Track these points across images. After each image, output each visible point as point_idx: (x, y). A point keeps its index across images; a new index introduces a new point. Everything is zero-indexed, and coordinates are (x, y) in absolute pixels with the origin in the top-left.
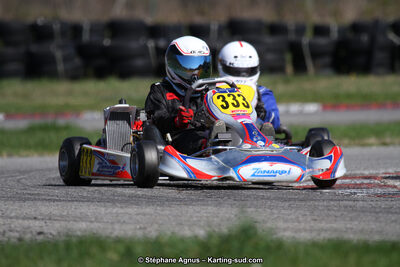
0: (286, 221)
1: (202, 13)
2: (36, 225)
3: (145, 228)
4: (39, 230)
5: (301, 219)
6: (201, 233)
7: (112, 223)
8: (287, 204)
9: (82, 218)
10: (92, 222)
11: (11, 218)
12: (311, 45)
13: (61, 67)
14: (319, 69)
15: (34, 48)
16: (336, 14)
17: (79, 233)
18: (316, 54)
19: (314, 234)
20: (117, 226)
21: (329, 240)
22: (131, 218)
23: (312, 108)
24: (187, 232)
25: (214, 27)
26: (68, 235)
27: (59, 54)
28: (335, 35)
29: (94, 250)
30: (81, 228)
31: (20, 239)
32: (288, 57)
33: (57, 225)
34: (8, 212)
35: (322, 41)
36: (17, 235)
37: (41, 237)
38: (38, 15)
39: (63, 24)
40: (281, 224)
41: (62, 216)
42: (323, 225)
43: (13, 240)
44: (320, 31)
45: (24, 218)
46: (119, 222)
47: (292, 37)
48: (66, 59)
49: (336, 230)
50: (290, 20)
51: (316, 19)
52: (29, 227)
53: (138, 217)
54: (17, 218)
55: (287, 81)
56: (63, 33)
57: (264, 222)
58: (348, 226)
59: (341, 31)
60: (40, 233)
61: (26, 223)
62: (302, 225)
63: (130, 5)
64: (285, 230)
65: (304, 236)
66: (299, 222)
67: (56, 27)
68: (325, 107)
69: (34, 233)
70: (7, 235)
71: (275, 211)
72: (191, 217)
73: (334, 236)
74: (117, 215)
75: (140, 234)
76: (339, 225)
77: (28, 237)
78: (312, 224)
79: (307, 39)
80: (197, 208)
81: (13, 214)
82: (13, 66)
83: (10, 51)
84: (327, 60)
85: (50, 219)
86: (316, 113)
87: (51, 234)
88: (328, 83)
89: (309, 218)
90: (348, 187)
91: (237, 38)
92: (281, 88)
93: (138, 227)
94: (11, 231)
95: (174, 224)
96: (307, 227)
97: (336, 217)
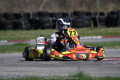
0: (92, 71)
1: (66, 9)
2: (17, 74)
3: (50, 74)
5: (97, 71)
6: (67, 75)
7: (40, 73)
8: (92, 66)
9: (31, 71)
10: (34, 72)
11: (10, 72)
12: (98, 18)
13: (24, 26)
14: (101, 25)
15: (16, 21)
16: (106, 9)
17: (30, 76)
18: (100, 21)
19: (101, 75)
20: (41, 74)
21: (105, 77)
22: (45, 71)
23: (99, 37)
24: (62, 75)
25: (70, 13)
26: (27, 77)
27: (23, 22)
28: (106, 15)
30: (30, 74)
31: (13, 78)
32: (92, 22)
33: (23, 74)
34: (9, 70)
35: (102, 17)
36: (11, 77)
38: (17, 11)
39: (24, 13)
40: (91, 72)
41: (25, 71)
42: (103, 72)
43: (11, 78)
44: (102, 14)
46: (42, 72)
47: (93, 16)
48: (25, 24)
49: (107, 74)
50: (93, 11)
51: (100, 11)
53: (48, 71)
54: (11, 71)
55: (92, 29)
56: (24, 16)
57: (86, 72)
58: (111, 73)
59: (108, 14)
60: (18, 76)
61: (14, 73)
62: (97, 72)
63: (44, 7)
64: (92, 74)
65: (98, 76)
66: (96, 72)
67: (22, 14)
68: (103, 37)
70: (8, 77)
71: (89, 68)
72: (64, 70)
73: (107, 76)
75: (48, 76)
76: (108, 72)
77: (15, 77)
80: (66, 68)
82: (9, 26)
83: (9, 21)
84: (104, 23)
85: (21, 72)
86: (101, 38)
87: (22, 76)
88: (104, 30)
89: (99, 70)
90: (111, 61)
91: (77, 17)
92: (90, 31)
93: (48, 74)
94: (10, 75)
95: (59, 72)
96: (99, 73)
97: (107, 70)
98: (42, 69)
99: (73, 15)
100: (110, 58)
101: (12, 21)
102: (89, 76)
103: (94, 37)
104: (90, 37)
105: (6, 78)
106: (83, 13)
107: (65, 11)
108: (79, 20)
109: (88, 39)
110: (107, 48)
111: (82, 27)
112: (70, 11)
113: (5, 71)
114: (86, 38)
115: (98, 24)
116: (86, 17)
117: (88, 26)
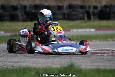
1: (61, 2)
2: (12, 64)
3: (43, 65)
4: (12, 65)
6: (59, 66)
7: (33, 63)
8: (84, 58)
9: (25, 62)
10: (28, 63)
11: (4, 62)
12: (92, 12)
13: (20, 18)
14: (95, 18)
15: (13, 12)
16: (100, 3)
17: (24, 66)
18: (94, 14)
19: (92, 67)
20: (35, 64)
21: (96, 69)
22: (39, 62)
23: (93, 30)
25: (65, 6)
26: (20, 67)
27: (20, 14)
28: (99, 9)
29: (28, 71)
30: (24, 65)
31: (7, 68)
32: (86, 15)
33: (18, 64)
35: (96, 11)
36: (6, 67)
37: (13, 68)
38: (14, 3)
39: (21, 5)
41: (19, 61)
42: (94, 64)
44: (95, 7)
45: (8, 62)
46: (35, 63)
47: (87, 9)
48: (22, 16)
49: (98, 66)
50: (87, 4)
51: (94, 4)
52: (10, 65)
53: (41, 62)
54: (6, 62)
55: (85, 22)
56: (21, 8)
57: (77, 63)
58: (102, 64)
59: (101, 8)
60: (13, 66)
61: (9, 63)
62: (88, 64)
64: (83, 65)
65: (89, 67)
66: (87, 63)
67: (19, 6)
68: (96, 30)
69: (11, 66)
71: (81, 60)
72: (56, 62)
73: (97, 67)
74: (35, 61)
75: (41, 67)
76: (99, 64)
77: (9, 67)
79: (91, 10)
80: (58, 59)
81: (5, 61)
82: (6, 18)
83: (6, 13)
84: (97, 16)
85: (16, 62)
86: (94, 31)
87: (16, 67)
88: (97, 23)
89: (90, 62)
90: (102, 53)
91: (71, 10)
92: (84, 24)
93: (41, 65)
94: (4, 66)
95: (51, 64)
96: (90, 65)
97: (98, 62)
98: (36, 60)
99: (68, 8)
100: (101, 50)
101: (9, 13)
102: (80, 68)
103: (88, 30)
104: (83, 30)
105: (1, 68)
106: (77, 6)
107: (60, 4)
108: (73, 13)
109: (81, 32)
110: (100, 41)
111: (76, 20)
112: (65, 4)
114: (80, 30)
115: (92, 17)
116: (80, 10)
117: (82, 19)
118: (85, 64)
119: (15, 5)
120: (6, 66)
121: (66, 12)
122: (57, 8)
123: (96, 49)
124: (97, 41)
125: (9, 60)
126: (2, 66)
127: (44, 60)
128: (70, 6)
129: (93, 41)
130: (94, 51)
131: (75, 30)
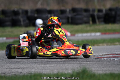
0: (94, 68)
1: (64, 6)
2: (20, 71)
7: (42, 69)
8: (94, 63)
9: (33, 68)
10: (36, 69)
11: (12, 69)
12: (97, 15)
13: (22, 23)
14: (100, 22)
15: (14, 18)
16: (104, 6)
18: (99, 18)
19: (103, 72)
20: (44, 70)
22: (47, 68)
25: (68, 10)
27: (22, 19)
28: (104, 12)
30: (33, 71)
31: (15, 75)
32: (91, 19)
33: (26, 70)
34: (11, 67)
35: (100, 14)
37: (21, 74)
39: (22, 10)
41: (27, 68)
42: (106, 69)
43: (13, 75)
44: (100, 11)
46: (44, 69)
47: (91, 13)
48: (24, 21)
50: (91, 8)
51: (98, 7)
53: (50, 68)
54: (14, 68)
55: (90, 26)
56: (22, 13)
57: (88, 68)
58: (113, 69)
59: (106, 11)
60: (21, 73)
61: (16, 70)
63: (42, 4)
64: (95, 71)
65: (101, 72)
66: (98, 68)
67: (20, 11)
69: (19, 73)
70: (11, 74)
71: (91, 65)
72: (66, 67)
75: (51, 72)
76: (111, 69)
77: (17, 74)
78: (102, 68)
79: (96, 13)
81: (12, 67)
82: (8, 23)
83: (7, 19)
84: (102, 19)
85: (23, 69)
86: (99, 35)
87: (24, 73)
88: (103, 26)
91: (75, 14)
92: (89, 28)
93: (50, 70)
94: (12, 72)
95: (61, 69)
96: (101, 69)
97: (109, 66)
98: (44, 66)
99: (71, 12)
100: (111, 54)
101: (11, 18)
103: (93, 34)
104: (89, 34)
105: (9, 75)
106: (81, 10)
107: (63, 8)
109: (87, 36)
110: (107, 45)
111: (81, 24)
112: (68, 8)
113: (7, 68)
114: (85, 35)
115: (97, 20)
116: (85, 14)
117: (87, 22)
118: (96, 69)
119: (16, 9)
120: (14, 73)
121: (70, 16)
122: (59, 12)
123: (104, 54)
124: (104, 45)
125: (16, 66)
126: (10, 73)
127: (52, 65)
128: (74, 10)
129: (100, 46)
130: (102, 55)
131: (80, 35)
